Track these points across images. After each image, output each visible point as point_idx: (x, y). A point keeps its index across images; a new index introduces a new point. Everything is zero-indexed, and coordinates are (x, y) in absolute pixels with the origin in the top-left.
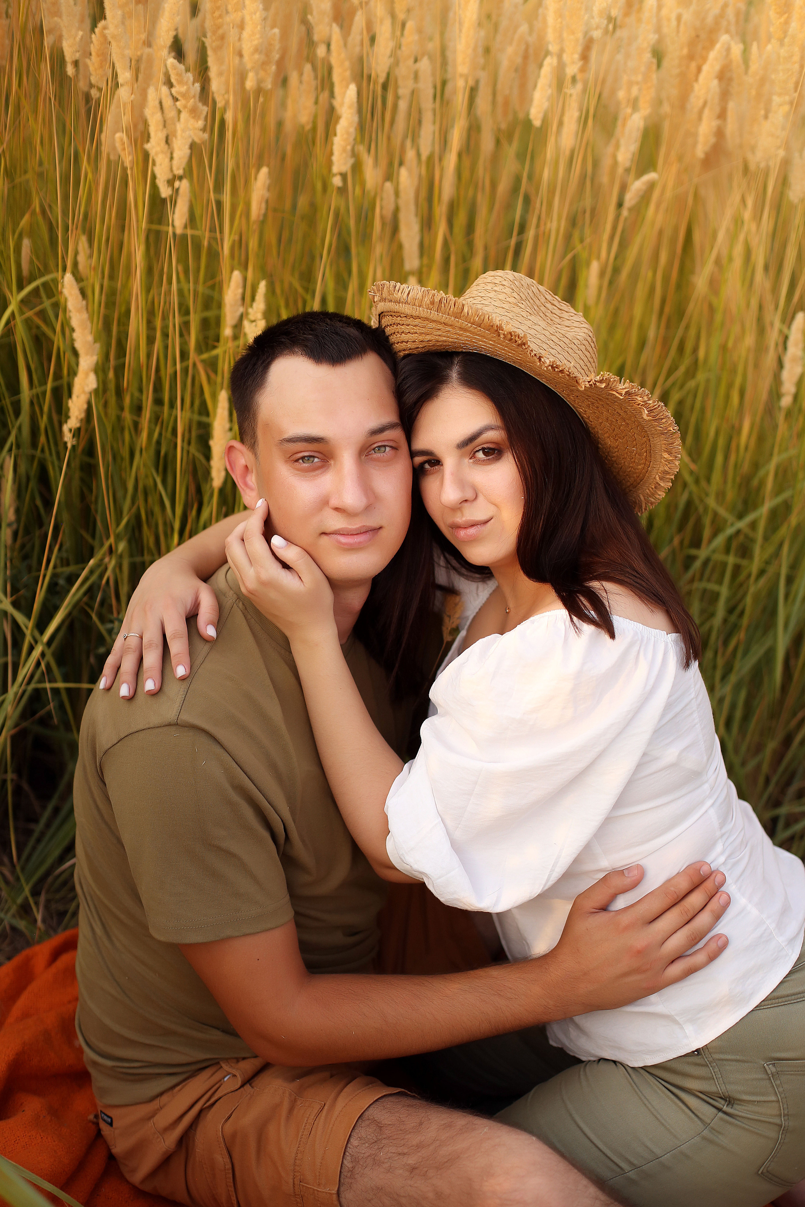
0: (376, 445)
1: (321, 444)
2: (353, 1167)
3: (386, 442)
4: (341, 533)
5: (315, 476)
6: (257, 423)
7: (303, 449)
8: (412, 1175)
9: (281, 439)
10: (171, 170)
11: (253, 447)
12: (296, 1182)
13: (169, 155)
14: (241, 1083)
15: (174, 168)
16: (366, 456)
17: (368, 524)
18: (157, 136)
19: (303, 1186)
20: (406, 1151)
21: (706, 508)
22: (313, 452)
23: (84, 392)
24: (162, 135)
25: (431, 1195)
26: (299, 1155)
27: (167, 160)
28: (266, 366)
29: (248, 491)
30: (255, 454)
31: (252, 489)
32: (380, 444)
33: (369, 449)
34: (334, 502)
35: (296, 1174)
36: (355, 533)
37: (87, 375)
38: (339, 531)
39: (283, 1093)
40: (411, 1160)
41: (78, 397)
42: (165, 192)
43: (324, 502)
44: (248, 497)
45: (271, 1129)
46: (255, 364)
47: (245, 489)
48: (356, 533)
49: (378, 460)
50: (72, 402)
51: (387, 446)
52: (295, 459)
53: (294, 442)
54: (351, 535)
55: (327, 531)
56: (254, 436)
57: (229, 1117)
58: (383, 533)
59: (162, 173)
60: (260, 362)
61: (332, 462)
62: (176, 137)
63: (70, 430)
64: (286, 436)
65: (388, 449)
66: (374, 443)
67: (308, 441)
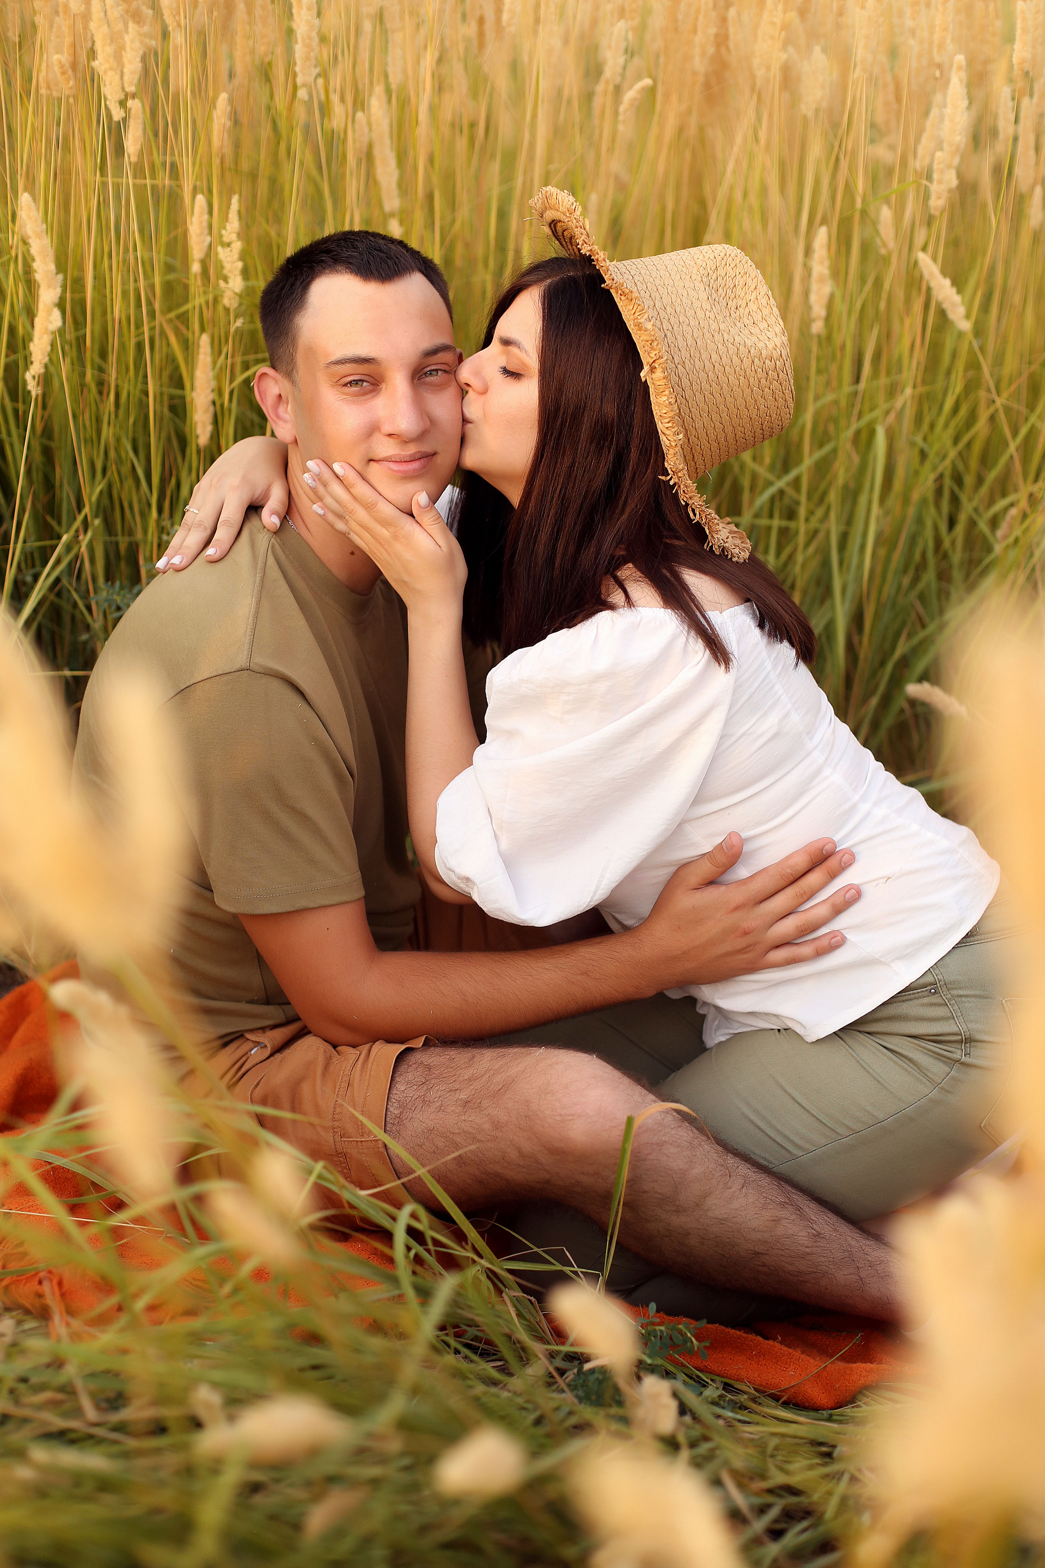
0: (428, 369)
1: (372, 365)
2: (401, 1113)
3: (440, 365)
4: (393, 459)
5: (365, 400)
6: (297, 348)
7: (352, 372)
8: (465, 1110)
9: (328, 362)
10: (123, 89)
11: (289, 375)
12: (337, 1140)
13: (119, 72)
14: (271, 1049)
15: (126, 86)
16: (418, 379)
17: (423, 450)
18: (103, 51)
19: (345, 1141)
20: (457, 1086)
21: (742, 466)
22: (363, 376)
23: (46, 332)
24: (109, 50)
25: (487, 1126)
26: (337, 1109)
27: (117, 78)
28: (306, 286)
29: (280, 423)
30: (293, 382)
31: (285, 421)
32: (433, 367)
33: (421, 373)
34: (387, 428)
35: (335, 1130)
36: (408, 460)
37: (49, 313)
38: (391, 458)
39: (318, 1050)
40: (463, 1096)
41: (40, 339)
42: (117, 114)
43: (372, 430)
44: (281, 430)
45: (306, 1088)
46: (293, 285)
47: (277, 421)
48: (410, 460)
49: (431, 384)
50: (34, 345)
51: (440, 370)
52: (343, 384)
53: (343, 363)
54: (404, 462)
55: (375, 458)
56: (292, 361)
57: (258, 1084)
58: (439, 459)
59: (111, 93)
60: (298, 283)
61: (383, 386)
62: (125, 51)
63: (34, 377)
64: (334, 358)
65: (440, 373)
66: (427, 366)
67: (358, 362)
